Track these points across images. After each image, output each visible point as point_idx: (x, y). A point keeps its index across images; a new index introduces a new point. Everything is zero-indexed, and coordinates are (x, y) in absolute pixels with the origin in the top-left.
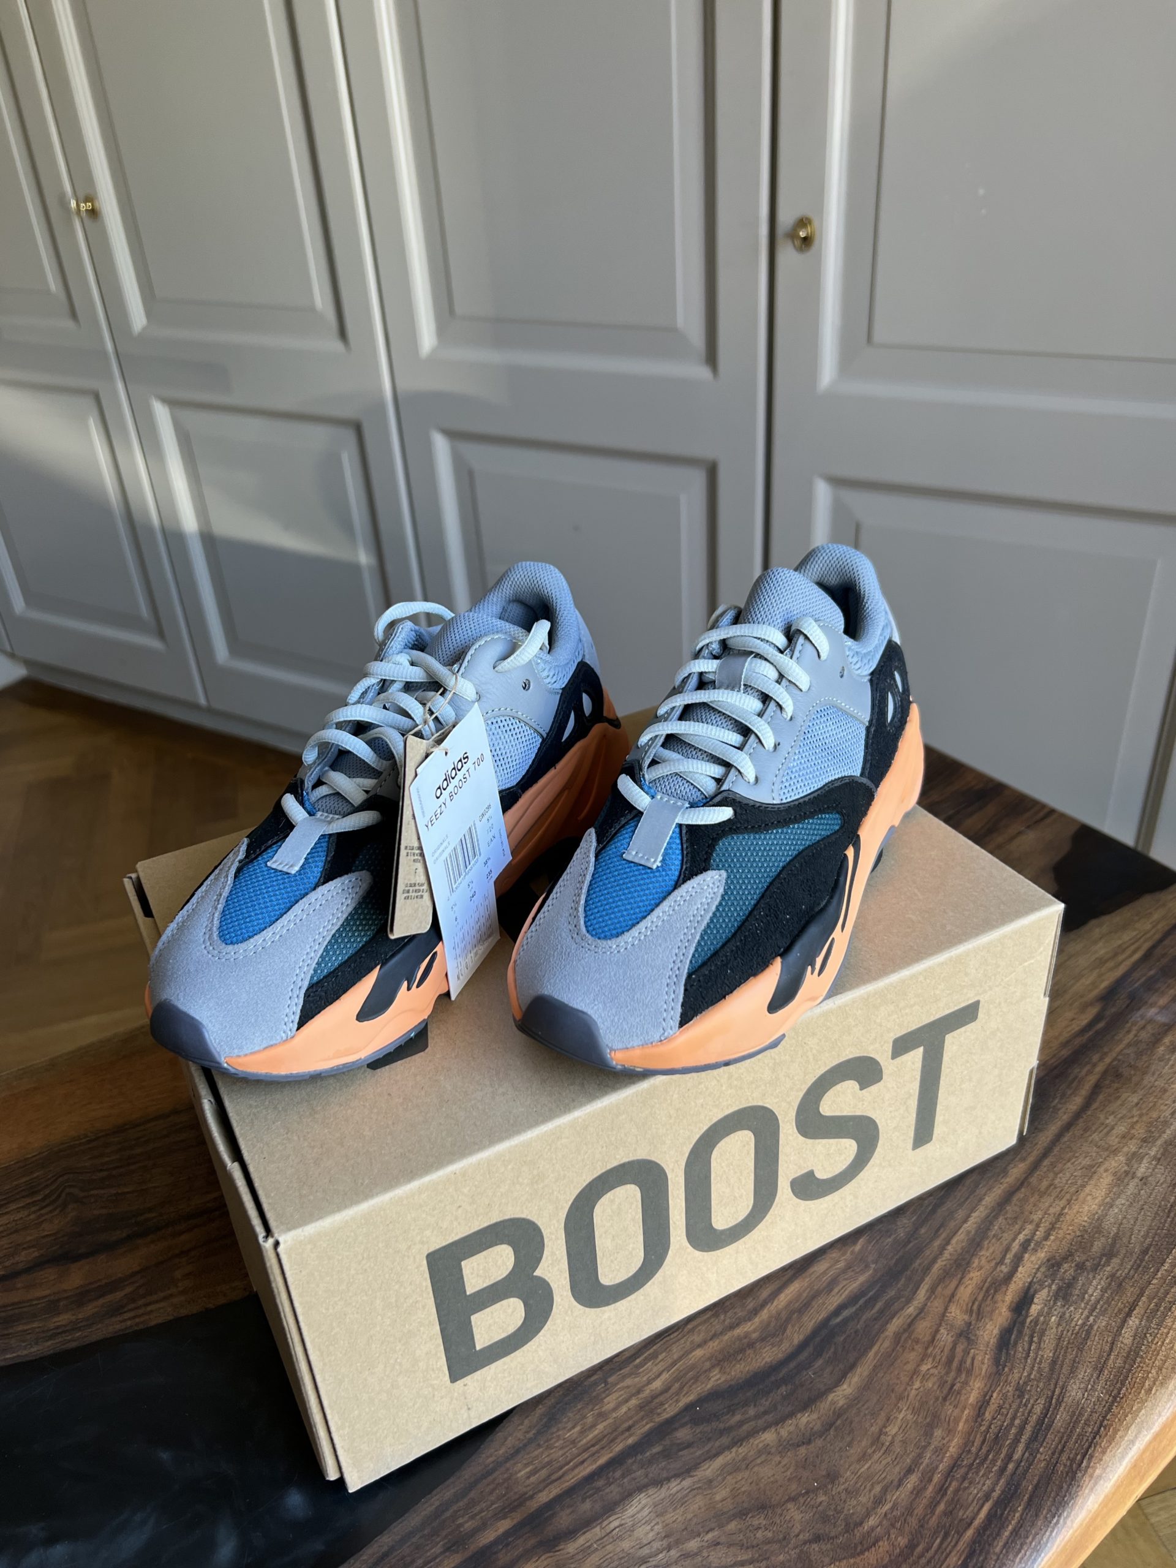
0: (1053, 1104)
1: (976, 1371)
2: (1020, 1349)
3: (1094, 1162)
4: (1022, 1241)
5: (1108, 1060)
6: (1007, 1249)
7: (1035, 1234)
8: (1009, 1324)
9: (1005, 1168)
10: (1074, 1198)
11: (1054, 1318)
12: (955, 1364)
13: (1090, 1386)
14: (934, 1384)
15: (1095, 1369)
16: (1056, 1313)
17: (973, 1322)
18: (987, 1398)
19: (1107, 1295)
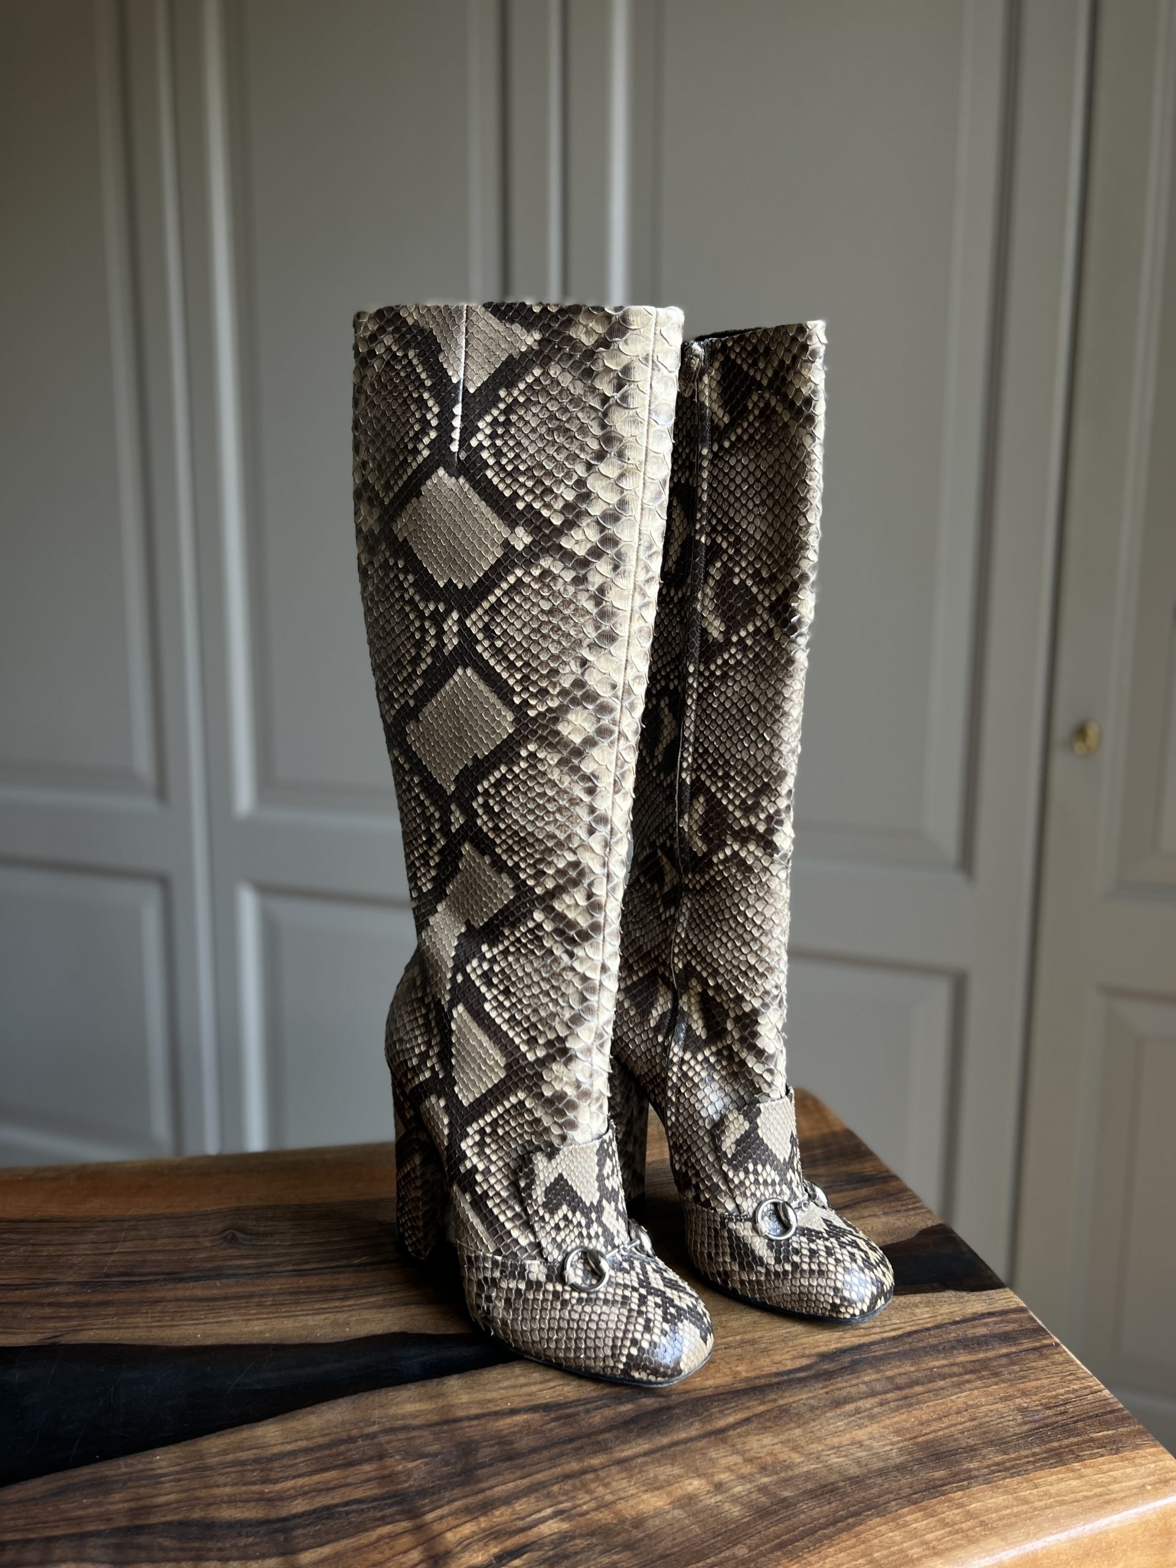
3: (685, 1475)
4: (558, 1509)
5: (781, 1402)
7: (576, 1508)
10: (640, 1495)
17: (455, 1552)
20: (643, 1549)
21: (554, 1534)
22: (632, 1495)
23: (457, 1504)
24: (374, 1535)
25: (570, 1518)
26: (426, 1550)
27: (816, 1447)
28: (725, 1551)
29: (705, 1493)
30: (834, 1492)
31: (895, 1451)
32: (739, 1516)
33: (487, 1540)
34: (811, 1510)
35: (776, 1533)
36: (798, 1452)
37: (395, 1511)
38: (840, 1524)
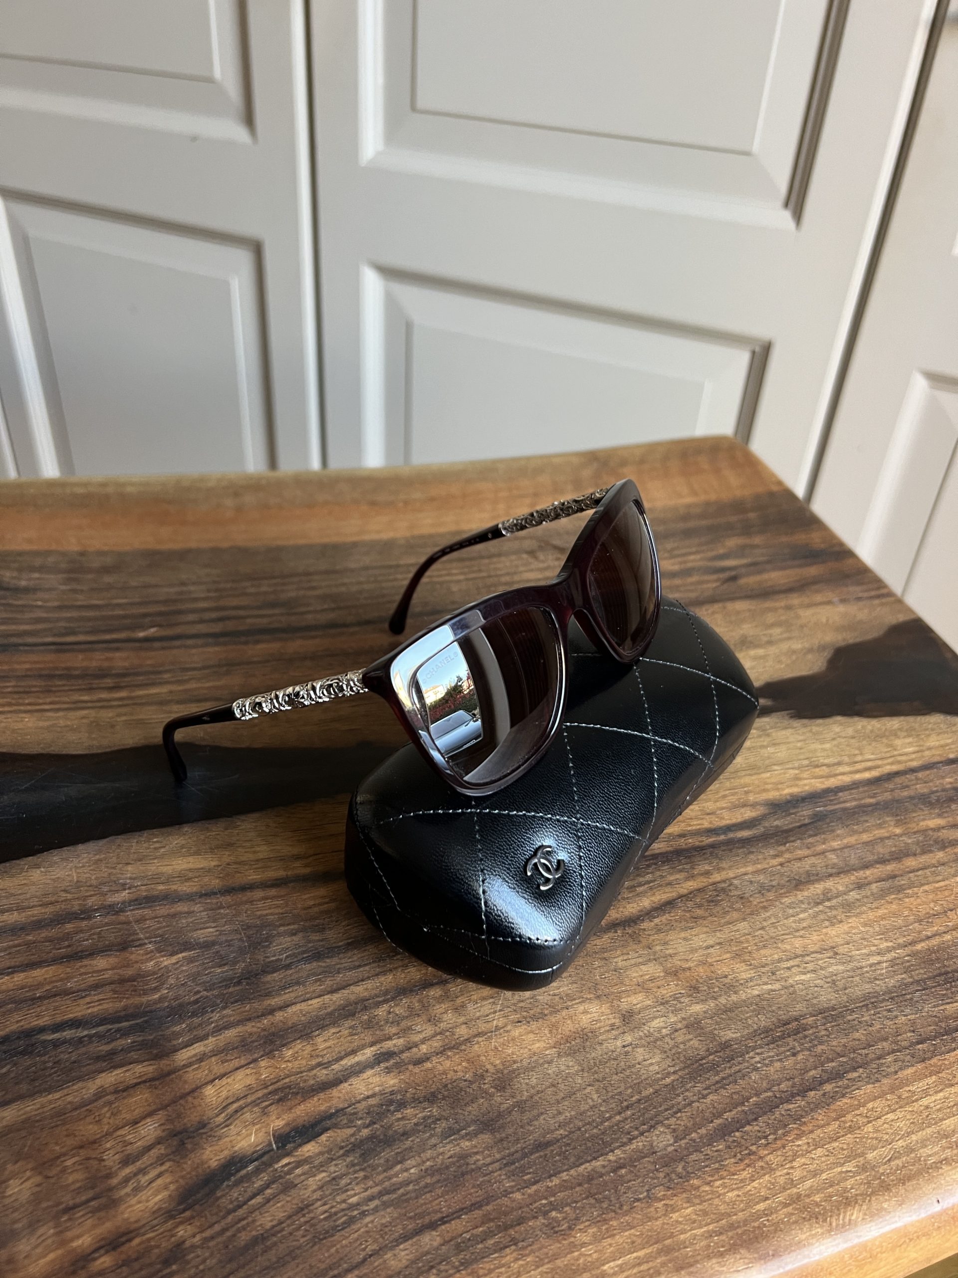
1: (143, 1195)
2: (236, 1195)
3: (579, 995)
4: (382, 1050)
6: (354, 1052)
7: (410, 1048)
8: (256, 1152)
10: (509, 1028)
11: (324, 1174)
12: (127, 1171)
14: (73, 1183)
16: (332, 1169)
17: (213, 1125)
18: (123, 1239)
19: (428, 1180)
20: (510, 1131)
21: (373, 1095)
22: (497, 1028)
23: (231, 1034)
24: (92, 1087)
25: (399, 1067)
26: (169, 1120)
27: (769, 954)
28: (637, 1138)
29: (608, 1028)
30: (801, 1035)
31: (884, 965)
32: (658, 1073)
33: (267, 1103)
34: (767, 1066)
35: (714, 1108)
36: (744, 961)
37: (132, 1043)
38: (812, 1093)
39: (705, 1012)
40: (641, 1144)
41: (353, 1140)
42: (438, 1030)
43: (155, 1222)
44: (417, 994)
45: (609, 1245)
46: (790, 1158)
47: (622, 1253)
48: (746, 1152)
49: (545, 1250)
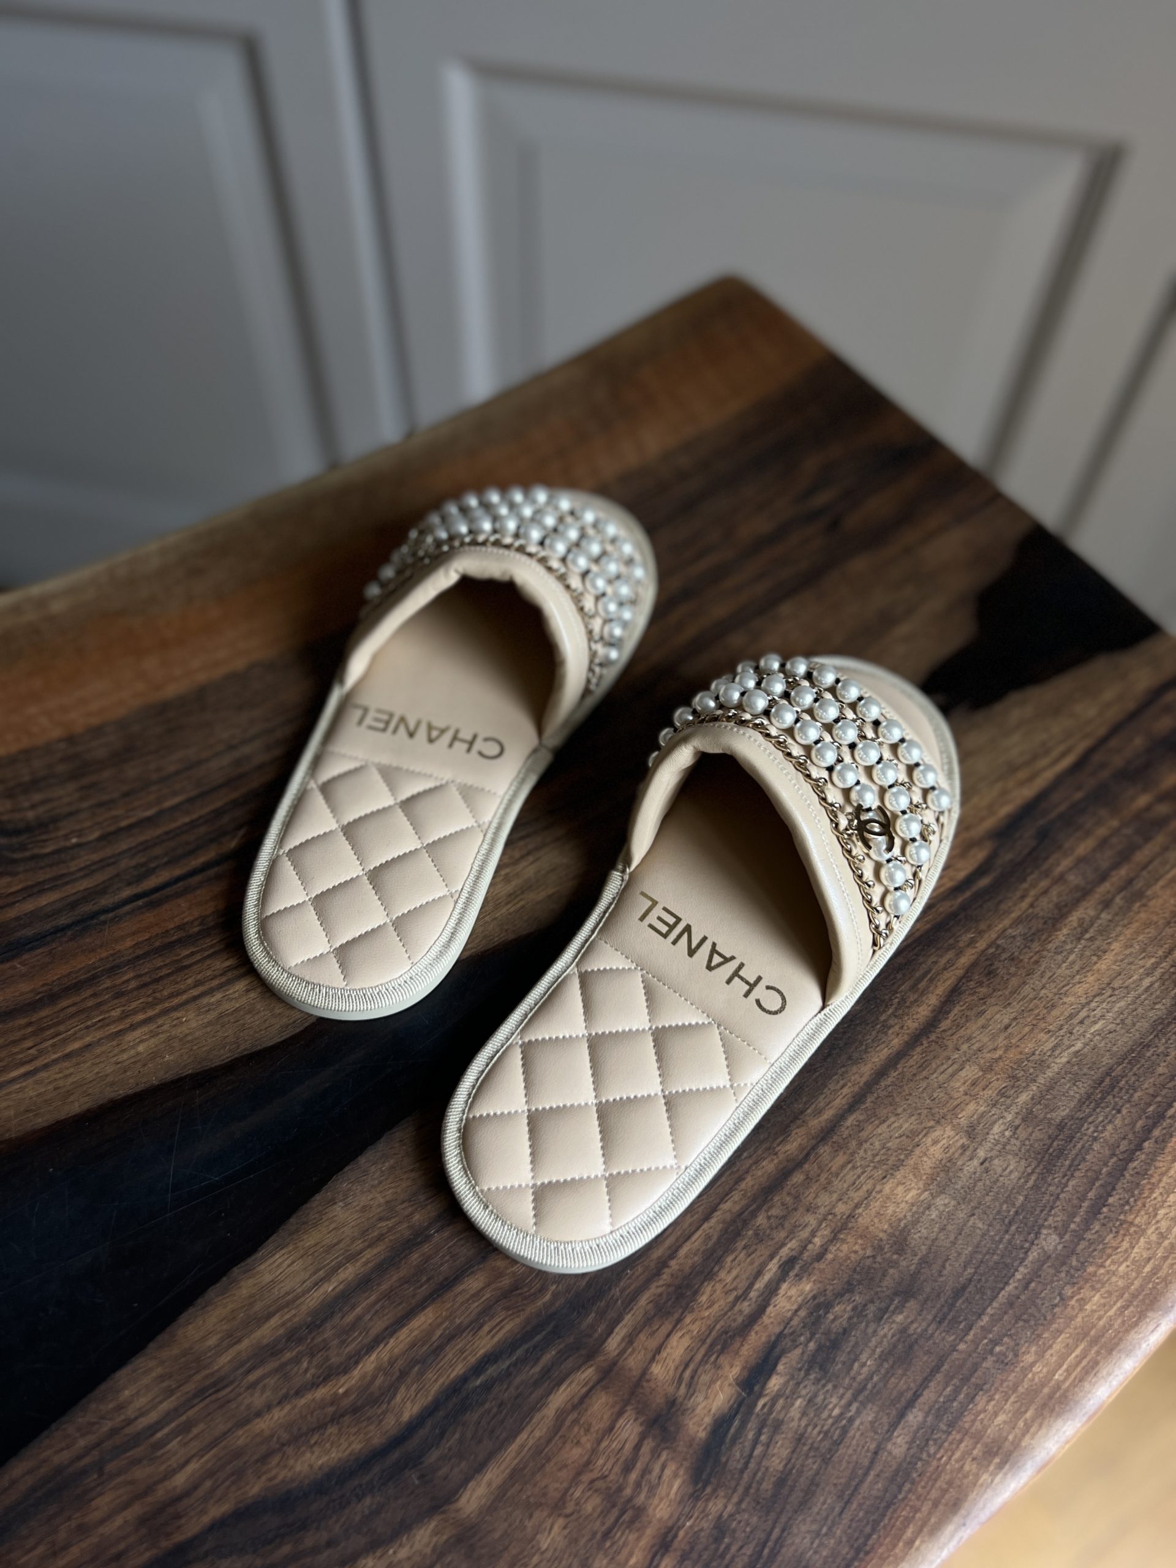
0: (883, 1018)
1: (662, 1490)
2: (738, 1454)
3: (921, 1127)
4: (783, 1259)
5: (981, 945)
6: (759, 1273)
7: (805, 1248)
8: (731, 1408)
9: (788, 1126)
10: (878, 1188)
11: (798, 1402)
12: (633, 1476)
13: (824, 1530)
14: (594, 1510)
15: (840, 1497)
16: (804, 1392)
17: (680, 1400)
18: (669, 1538)
19: (886, 1365)
20: (928, 1289)
21: (800, 1307)
22: (869, 1193)
24: (549, 1413)
25: (806, 1271)
26: (639, 1412)
27: (1060, 1014)
28: (1029, 1250)
29: (960, 1151)
30: (1116, 1090)
31: (1157, 985)
32: (1020, 1179)
33: (714, 1356)
34: (1102, 1132)
35: (1078, 1192)
36: (1043, 1030)
37: (557, 1353)
38: (1146, 1144)
39: (1032, 1099)
40: (1035, 1254)
41: (805, 1358)
42: (820, 1217)
43: (687, 1509)
44: (783, 1188)
45: (1051, 1356)
46: (1152, 1214)
47: (1063, 1358)
48: (1118, 1223)
49: (1005, 1384)
